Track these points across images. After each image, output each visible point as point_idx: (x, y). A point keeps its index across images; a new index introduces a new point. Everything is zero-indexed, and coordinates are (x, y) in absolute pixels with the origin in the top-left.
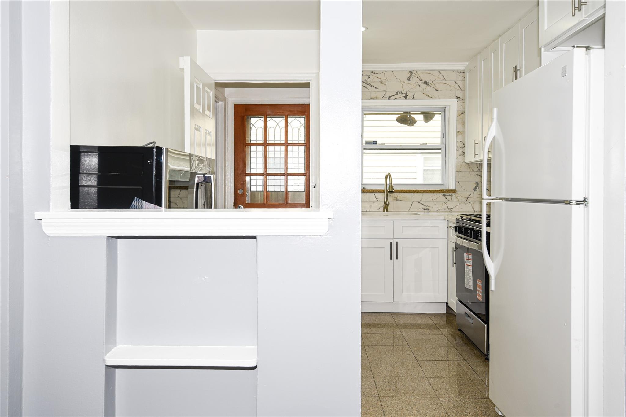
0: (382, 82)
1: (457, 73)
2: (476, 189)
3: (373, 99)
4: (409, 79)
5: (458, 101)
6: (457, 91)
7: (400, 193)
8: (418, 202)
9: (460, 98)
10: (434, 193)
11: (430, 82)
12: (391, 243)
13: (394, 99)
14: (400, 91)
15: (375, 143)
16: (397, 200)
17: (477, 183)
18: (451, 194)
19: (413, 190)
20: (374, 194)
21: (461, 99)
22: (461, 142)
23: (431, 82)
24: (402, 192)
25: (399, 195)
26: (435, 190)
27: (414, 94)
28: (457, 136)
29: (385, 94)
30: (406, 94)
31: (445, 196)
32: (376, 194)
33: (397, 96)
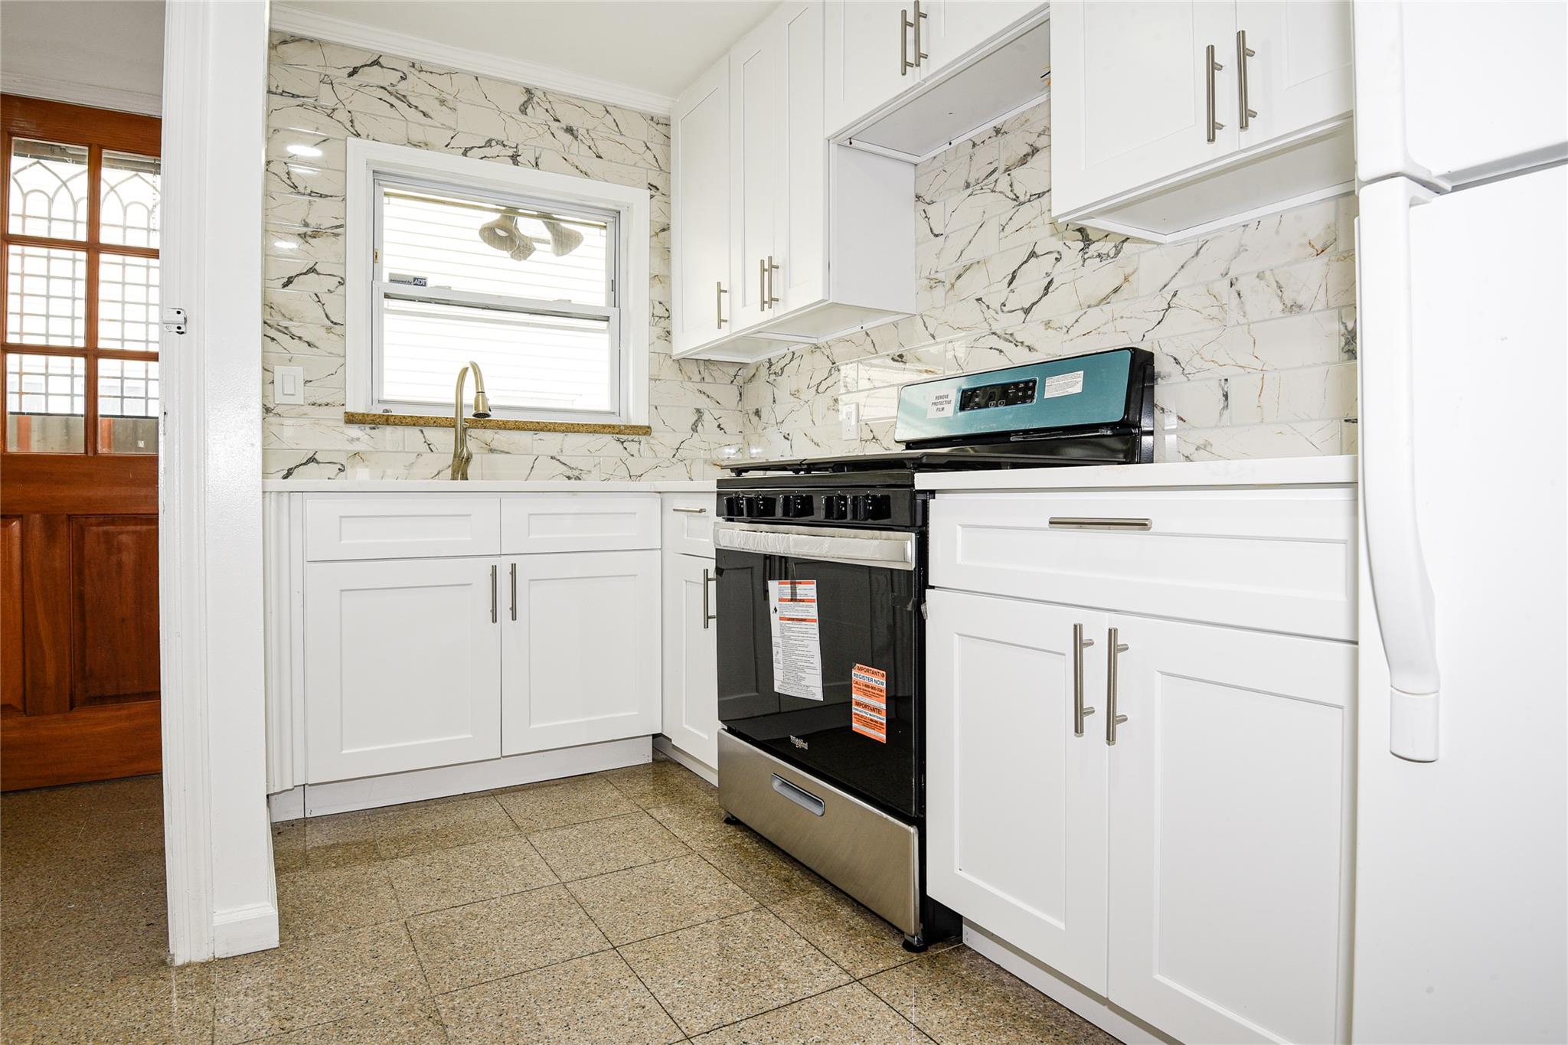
0: (443, 102)
1: (651, 123)
2: (696, 427)
3: (415, 145)
4: (523, 109)
5: (652, 197)
6: (650, 169)
7: (500, 429)
8: (552, 458)
9: (658, 189)
10: (595, 432)
11: (582, 131)
12: (494, 568)
13: (482, 158)
14: (502, 137)
15: (419, 282)
16: (492, 451)
17: (698, 411)
18: (636, 438)
19: (538, 423)
20: (422, 431)
21: (658, 193)
22: (660, 303)
23: (585, 130)
24: (505, 429)
25: (496, 436)
26: (599, 426)
27: (537, 156)
28: (651, 286)
29: (452, 138)
30: (515, 150)
31: (622, 443)
32: (424, 429)
33: (487, 151)
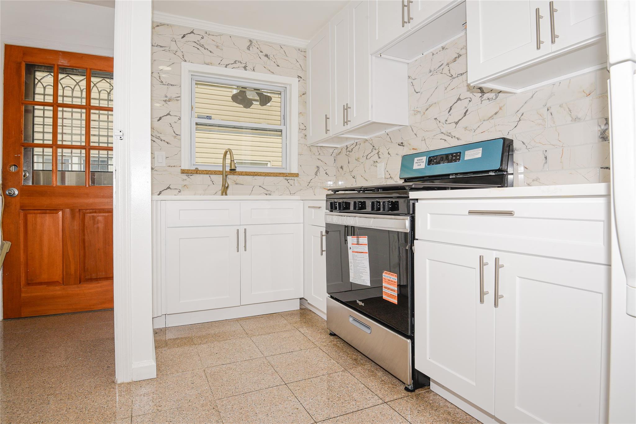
0: (217, 47)
1: (299, 51)
2: (317, 173)
3: (207, 64)
4: (248, 48)
5: (299, 81)
6: (298, 70)
7: (240, 175)
8: (260, 186)
9: (301, 78)
10: (276, 176)
11: (271, 56)
12: (238, 230)
13: (233, 68)
14: (240, 59)
15: (209, 118)
16: (236, 184)
17: (318, 167)
18: (293, 178)
19: (254, 173)
20: (210, 176)
21: (302, 79)
22: (302, 124)
23: (272, 56)
24: (242, 175)
25: (238, 178)
26: (278, 173)
27: (254, 66)
28: (299, 117)
29: (221, 61)
30: (245, 64)
31: (287, 180)
32: (211, 175)
33: (235, 65)
